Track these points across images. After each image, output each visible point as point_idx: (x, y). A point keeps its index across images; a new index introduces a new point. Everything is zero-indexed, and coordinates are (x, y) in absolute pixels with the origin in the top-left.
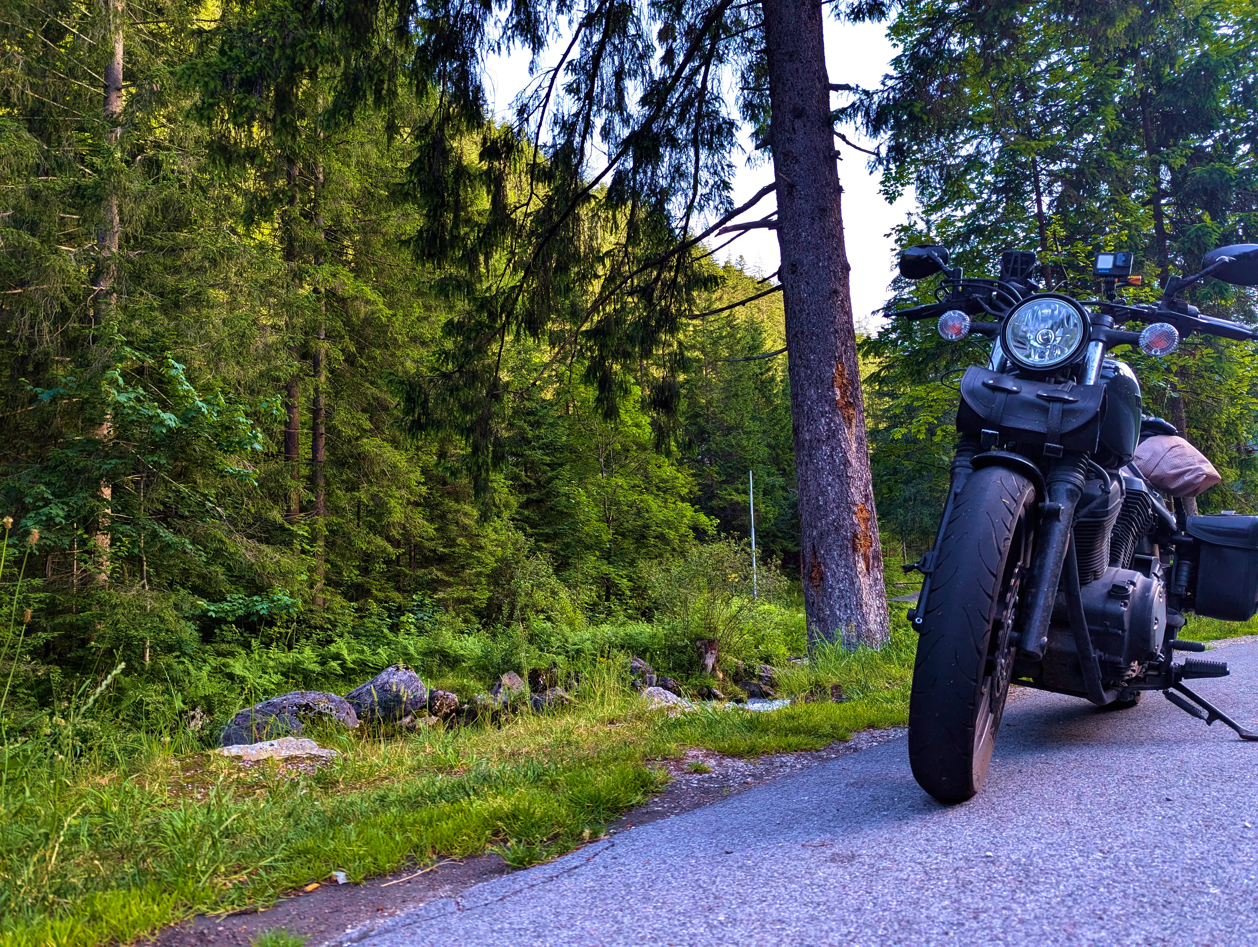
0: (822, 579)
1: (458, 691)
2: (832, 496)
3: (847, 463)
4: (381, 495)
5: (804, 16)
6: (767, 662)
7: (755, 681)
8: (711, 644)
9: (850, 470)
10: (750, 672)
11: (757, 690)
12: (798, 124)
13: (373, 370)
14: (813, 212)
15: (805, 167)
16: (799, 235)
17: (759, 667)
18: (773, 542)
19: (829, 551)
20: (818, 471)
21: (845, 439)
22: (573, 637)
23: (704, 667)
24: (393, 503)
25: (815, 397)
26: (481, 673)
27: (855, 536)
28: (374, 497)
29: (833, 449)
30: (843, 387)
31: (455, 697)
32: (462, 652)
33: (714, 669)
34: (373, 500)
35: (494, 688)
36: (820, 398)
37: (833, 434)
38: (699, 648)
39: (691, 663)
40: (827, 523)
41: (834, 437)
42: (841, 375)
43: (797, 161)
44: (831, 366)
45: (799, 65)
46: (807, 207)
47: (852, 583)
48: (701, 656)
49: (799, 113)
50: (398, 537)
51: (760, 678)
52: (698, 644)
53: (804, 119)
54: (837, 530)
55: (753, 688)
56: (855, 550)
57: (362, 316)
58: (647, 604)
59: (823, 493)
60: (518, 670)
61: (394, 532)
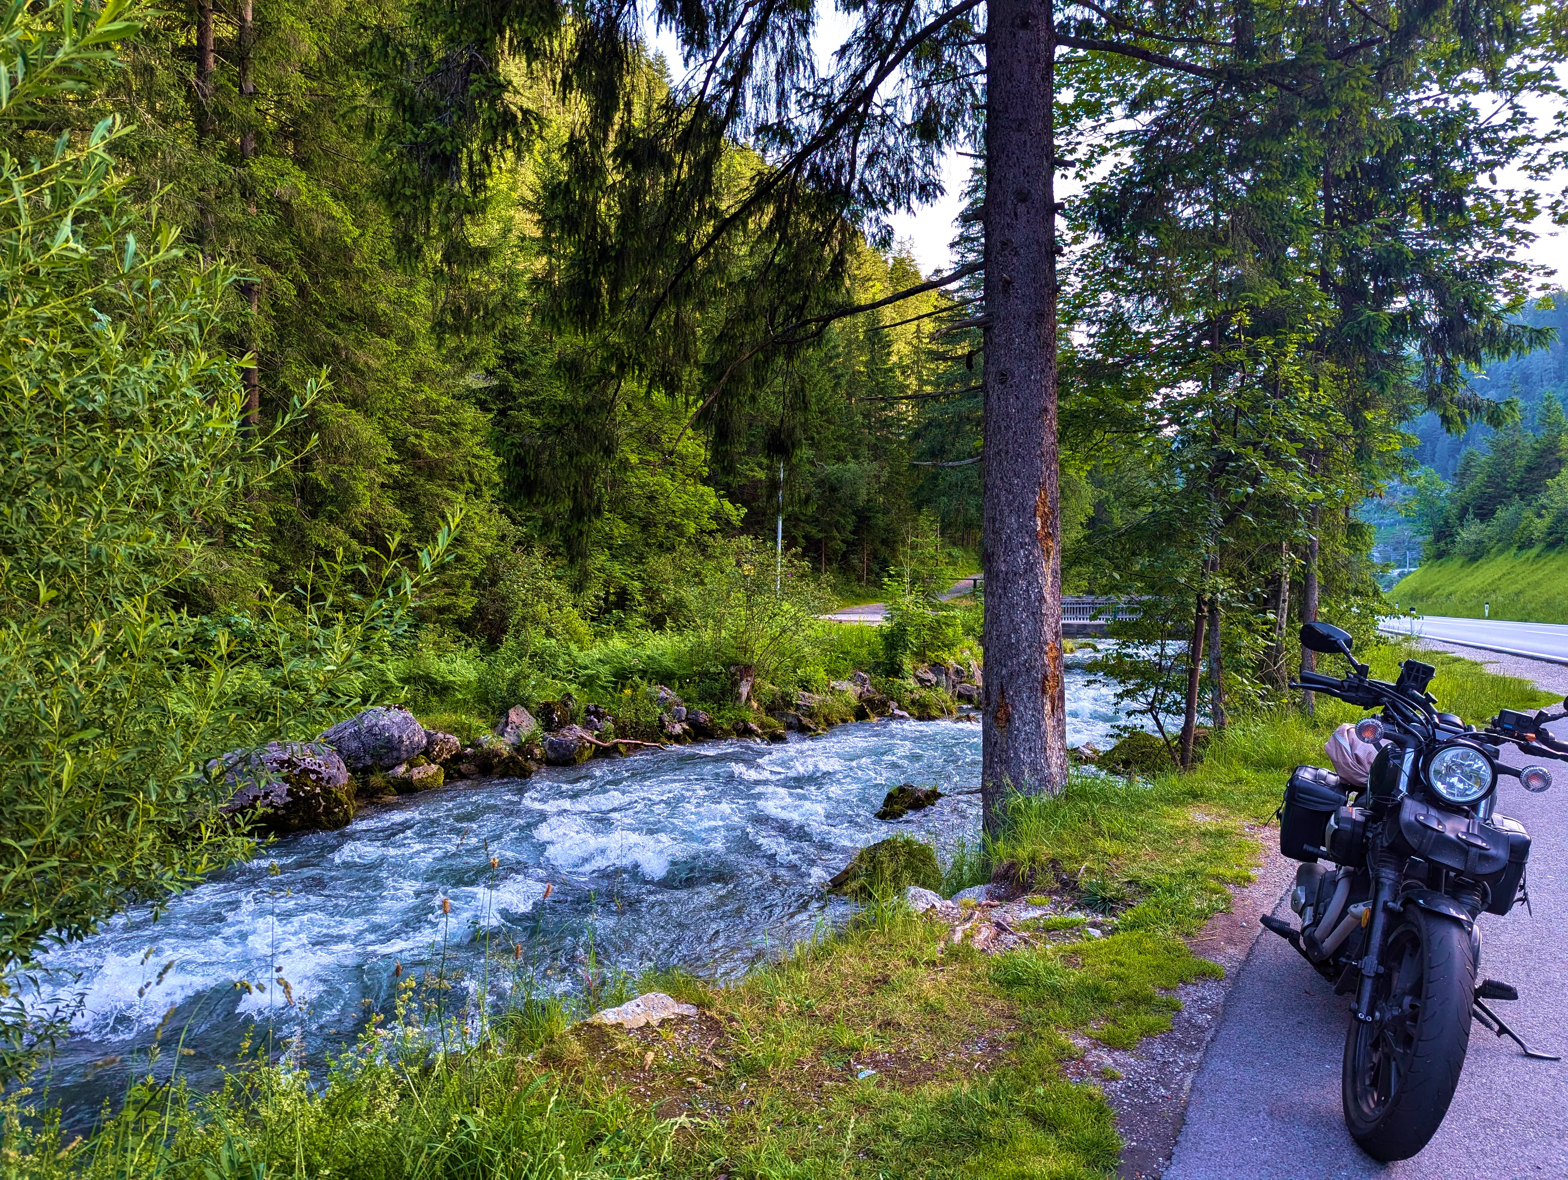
0: (1008, 720)
1: (456, 730)
2: (1025, 633)
3: (1042, 599)
4: (344, 476)
5: (1038, 76)
6: (805, 688)
7: (792, 711)
8: (747, 670)
9: (1044, 607)
10: (786, 701)
11: (795, 722)
12: (1021, 208)
13: (331, 307)
14: (1029, 317)
15: (1025, 262)
16: (1011, 340)
17: (798, 696)
18: (795, 526)
19: (1018, 692)
20: (1012, 606)
21: (1043, 574)
22: (582, 658)
23: (738, 697)
24: (360, 488)
25: (1016, 526)
26: (483, 707)
27: (1045, 677)
28: (335, 478)
29: (1030, 584)
30: (1045, 517)
31: (455, 739)
32: (452, 678)
33: (748, 699)
34: (332, 482)
35: (499, 727)
36: (1021, 527)
37: (1031, 567)
38: (733, 675)
39: (723, 692)
40: (1018, 663)
41: (1032, 570)
42: (1044, 503)
43: (1017, 254)
44: (1034, 493)
45: (1028, 137)
46: (1024, 310)
47: (1039, 726)
48: (736, 684)
49: (1023, 197)
50: (362, 528)
51: (798, 707)
52: (732, 669)
53: (1029, 203)
54: (1028, 670)
55: (790, 720)
56: (1044, 692)
57: (318, 233)
58: (659, 610)
59: (1015, 631)
60: (525, 703)
61: (357, 523)
